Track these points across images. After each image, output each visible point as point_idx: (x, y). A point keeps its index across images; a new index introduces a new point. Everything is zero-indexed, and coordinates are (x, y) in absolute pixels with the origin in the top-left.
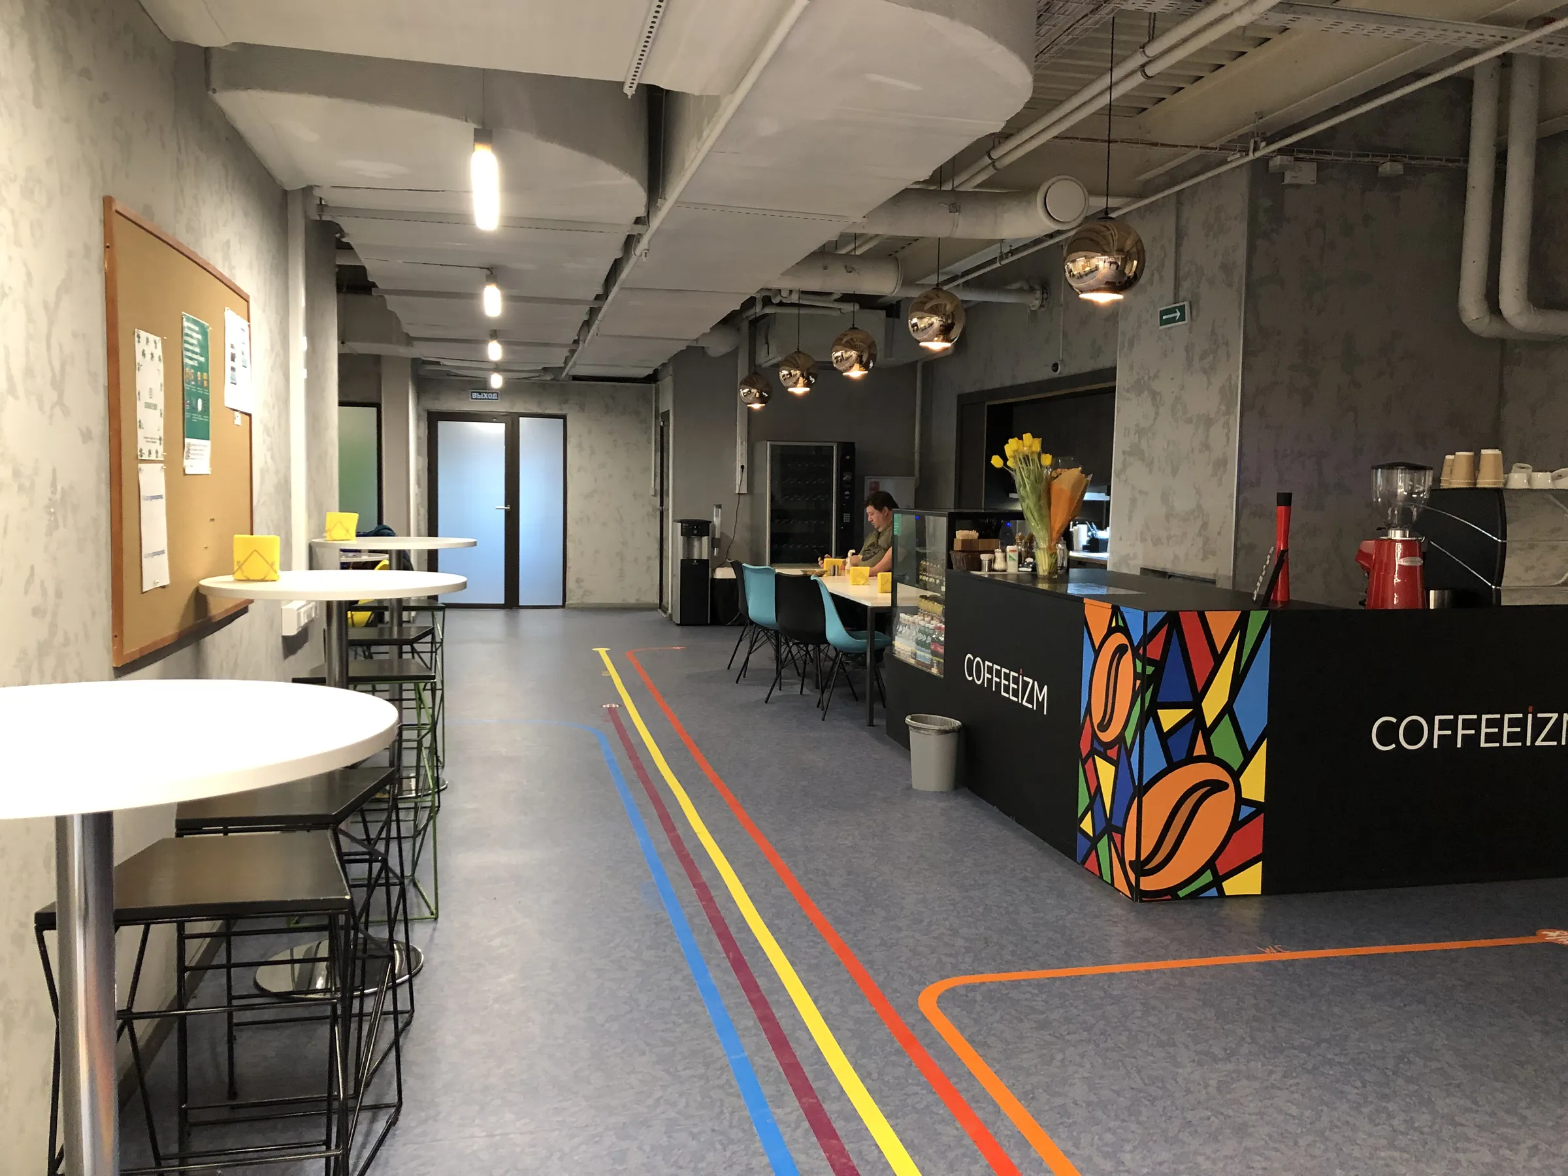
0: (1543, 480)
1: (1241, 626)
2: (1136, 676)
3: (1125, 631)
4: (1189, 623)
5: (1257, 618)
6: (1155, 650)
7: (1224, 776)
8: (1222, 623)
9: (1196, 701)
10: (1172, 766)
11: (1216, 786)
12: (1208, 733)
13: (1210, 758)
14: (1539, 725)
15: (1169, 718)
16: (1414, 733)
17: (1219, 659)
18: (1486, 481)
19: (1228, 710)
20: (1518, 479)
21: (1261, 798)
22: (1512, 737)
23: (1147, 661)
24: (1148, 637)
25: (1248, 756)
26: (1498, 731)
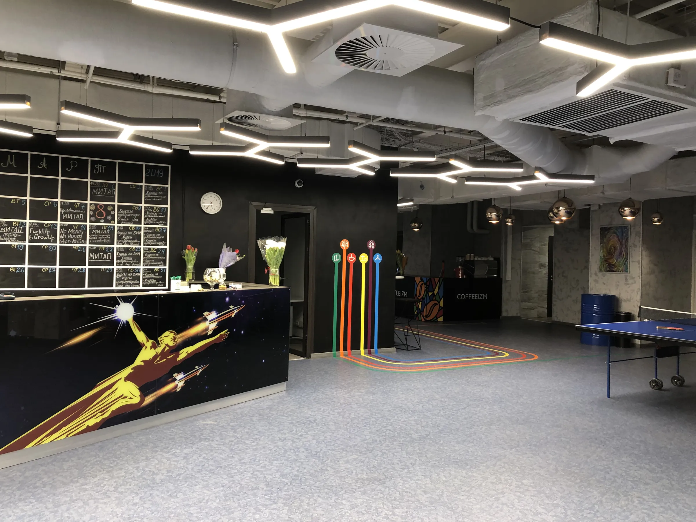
0: (479, 259)
1: (439, 280)
2: (425, 287)
3: (423, 281)
4: (432, 279)
5: (441, 279)
6: (428, 284)
7: (438, 303)
8: (437, 280)
9: (433, 291)
10: (430, 301)
11: (436, 304)
12: (435, 296)
13: (435, 300)
14: (480, 296)
15: (430, 294)
16: (463, 297)
17: (436, 285)
18: (472, 259)
19: (438, 293)
20: (476, 259)
21: (442, 306)
22: (476, 298)
23: (427, 285)
24: (427, 282)
25: (441, 300)
26: (474, 297)
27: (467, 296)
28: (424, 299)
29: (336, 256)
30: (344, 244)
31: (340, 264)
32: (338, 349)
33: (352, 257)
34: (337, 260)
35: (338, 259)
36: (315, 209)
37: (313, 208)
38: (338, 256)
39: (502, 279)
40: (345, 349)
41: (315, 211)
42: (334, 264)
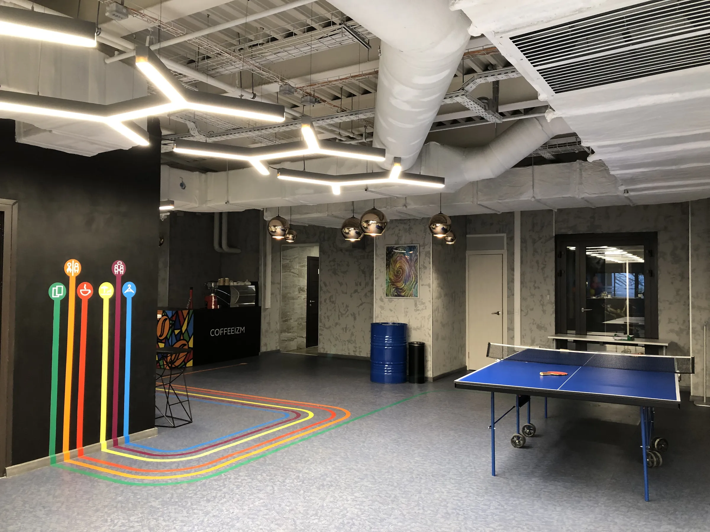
0: (235, 284)
1: (188, 313)
2: (170, 324)
3: (167, 315)
4: (180, 312)
5: (191, 311)
6: (174, 319)
7: (186, 343)
8: (185, 312)
9: (181, 328)
10: (177, 341)
11: (185, 345)
12: (183, 334)
13: (183, 339)
14: (237, 329)
15: (177, 332)
16: (217, 332)
17: (185, 320)
18: (226, 284)
19: (186, 330)
20: (232, 284)
21: (192, 347)
22: (233, 332)
23: (172, 321)
24: (173, 316)
25: (190, 338)
26: (230, 331)
27: (222, 330)
28: (168, 340)
29: (57, 288)
30: (71, 267)
31: (65, 302)
32: (59, 449)
33: (85, 290)
34: (58, 296)
35: (60, 292)
36: (14, 204)
37: (11, 202)
38: (60, 289)
39: (261, 307)
40: (73, 446)
41: (16, 207)
42: (51, 302)
